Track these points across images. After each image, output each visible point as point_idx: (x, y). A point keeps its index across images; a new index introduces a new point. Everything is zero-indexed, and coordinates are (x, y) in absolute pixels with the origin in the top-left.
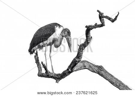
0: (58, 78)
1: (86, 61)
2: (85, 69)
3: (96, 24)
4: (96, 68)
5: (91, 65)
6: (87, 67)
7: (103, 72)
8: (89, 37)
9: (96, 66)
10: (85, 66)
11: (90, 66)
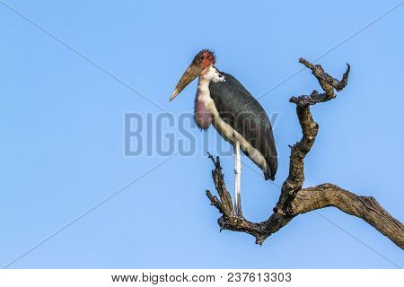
0: (260, 233)
1: (330, 186)
2: (328, 206)
3: (314, 92)
4: (358, 204)
5: (344, 196)
6: (332, 203)
7: (374, 213)
8: (309, 126)
9: (358, 197)
10: (326, 200)
11: (341, 200)
